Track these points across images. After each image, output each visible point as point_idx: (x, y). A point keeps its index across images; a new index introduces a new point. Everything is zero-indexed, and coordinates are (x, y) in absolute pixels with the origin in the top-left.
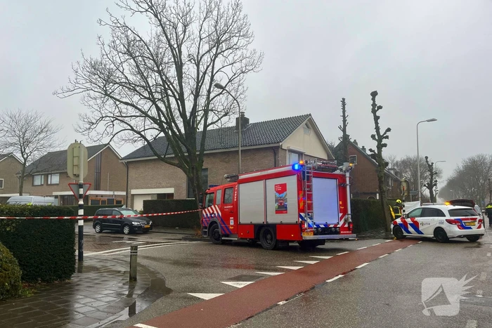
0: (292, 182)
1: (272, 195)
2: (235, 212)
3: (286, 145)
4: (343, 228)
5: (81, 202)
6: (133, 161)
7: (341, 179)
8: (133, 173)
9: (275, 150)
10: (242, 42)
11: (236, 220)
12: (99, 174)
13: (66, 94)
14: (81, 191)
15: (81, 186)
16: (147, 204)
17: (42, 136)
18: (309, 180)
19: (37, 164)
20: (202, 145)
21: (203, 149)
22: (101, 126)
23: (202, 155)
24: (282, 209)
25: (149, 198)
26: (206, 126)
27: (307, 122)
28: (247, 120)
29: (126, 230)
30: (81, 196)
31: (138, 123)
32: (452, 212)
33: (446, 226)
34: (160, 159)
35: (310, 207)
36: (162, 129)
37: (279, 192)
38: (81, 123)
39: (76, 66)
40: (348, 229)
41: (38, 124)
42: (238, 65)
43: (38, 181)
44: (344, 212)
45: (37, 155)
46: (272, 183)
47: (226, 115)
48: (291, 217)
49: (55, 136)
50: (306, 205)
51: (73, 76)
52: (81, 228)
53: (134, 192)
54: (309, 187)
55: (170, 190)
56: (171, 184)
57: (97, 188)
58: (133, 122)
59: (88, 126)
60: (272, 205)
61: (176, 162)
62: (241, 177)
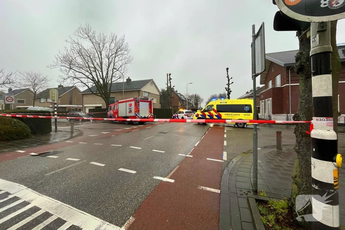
0: (133, 103)
1: (128, 107)
2: (117, 113)
3: (143, 89)
4: (150, 117)
5: (56, 109)
6: (84, 94)
7: (150, 102)
8: (85, 98)
9: (139, 91)
10: (126, 52)
11: (118, 115)
12: (71, 98)
13: (53, 67)
14: (56, 106)
15: (55, 104)
16: (90, 110)
17: (43, 82)
18: (139, 102)
19: (41, 93)
20: (110, 88)
21: (110, 91)
22: (69, 81)
23: (110, 92)
24: (130, 112)
25: (92, 108)
26: (111, 82)
27: (152, 82)
28: (130, 80)
29: (80, 120)
30: (55, 107)
31: (85, 80)
32: (186, 112)
33: (184, 116)
34: (93, 93)
35: (139, 111)
36: (95, 83)
37: (130, 106)
38: (60, 79)
39: (57, 56)
40: (152, 117)
41: (41, 77)
42: (124, 61)
43: (43, 100)
44: (151, 112)
45: (41, 90)
46: (128, 103)
47: (120, 78)
48: (133, 114)
49: (49, 83)
50: (137, 110)
51: (56, 61)
52: (56, 119)
53: (85, 106)
54: (139, 105)
55: (100, 105)
56: (100, 103)
57: (71, 104)
58: (82, 79)
59: (63, 80)
60: (128, 111)
61: (99, 95)
62: (119, 101)
